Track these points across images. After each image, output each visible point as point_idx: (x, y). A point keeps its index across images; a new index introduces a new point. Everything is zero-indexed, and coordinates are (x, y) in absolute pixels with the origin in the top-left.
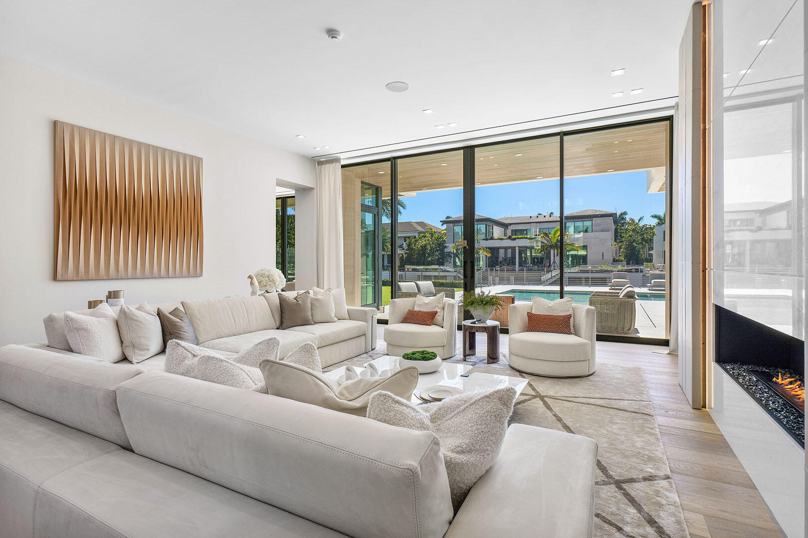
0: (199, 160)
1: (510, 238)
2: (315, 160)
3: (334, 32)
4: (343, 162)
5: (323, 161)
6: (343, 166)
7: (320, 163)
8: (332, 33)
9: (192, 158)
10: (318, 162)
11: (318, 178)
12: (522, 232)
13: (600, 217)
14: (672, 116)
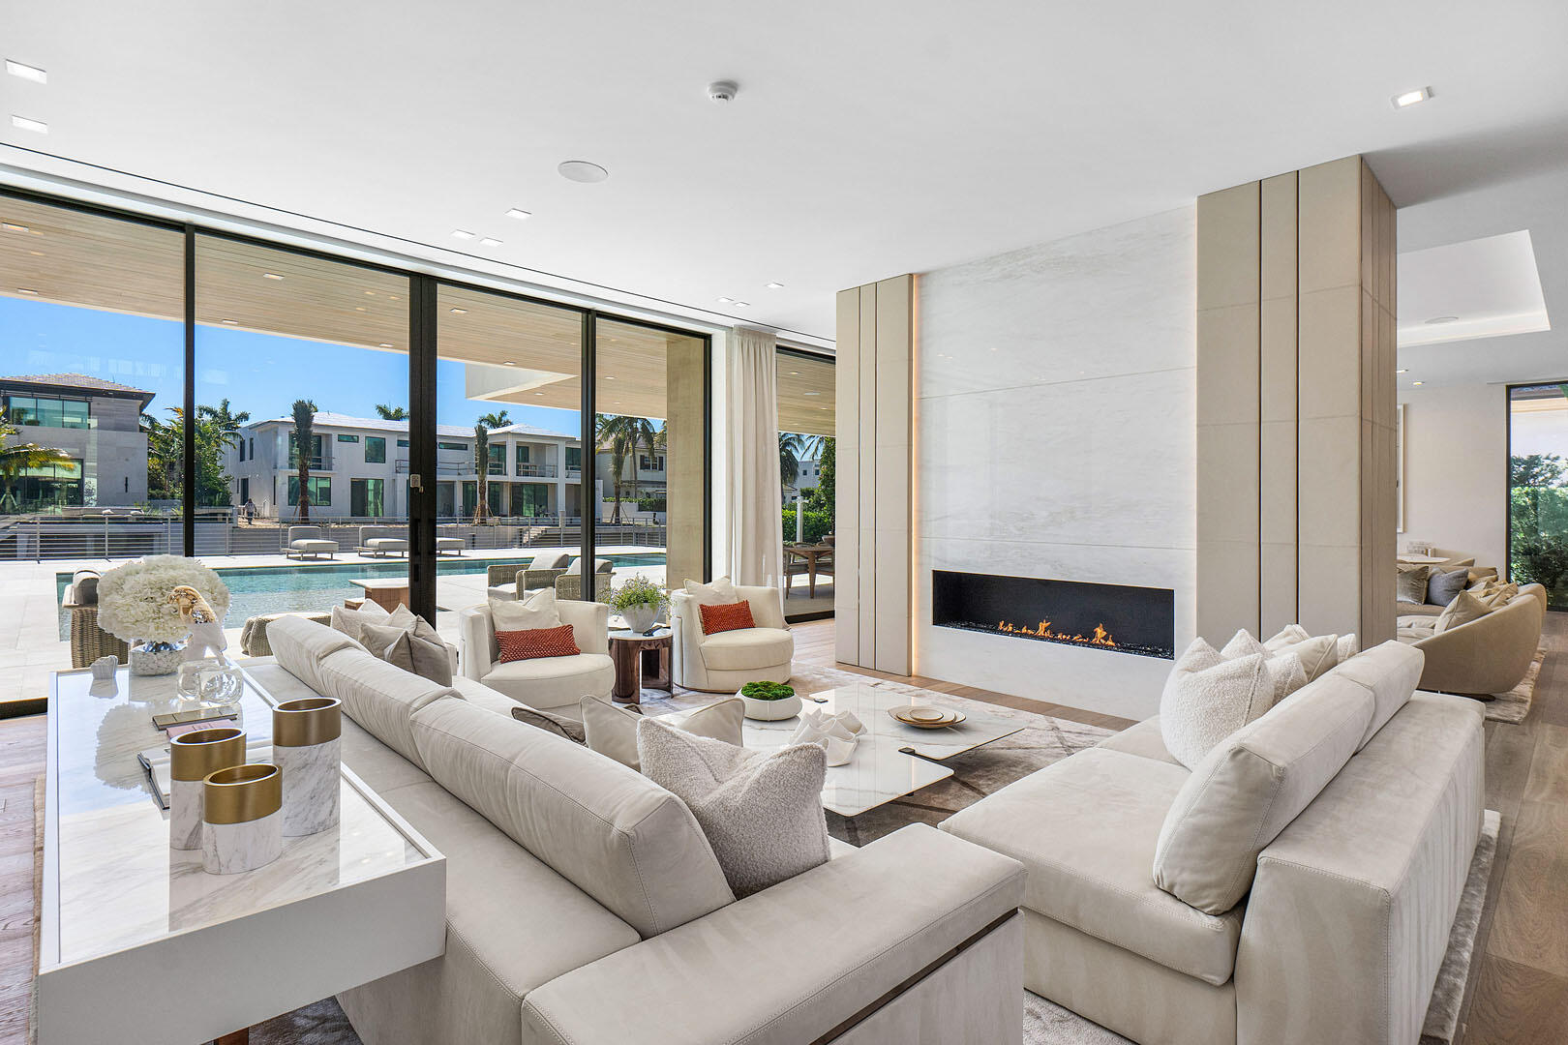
13: (110, 396)
14: (710, 335)
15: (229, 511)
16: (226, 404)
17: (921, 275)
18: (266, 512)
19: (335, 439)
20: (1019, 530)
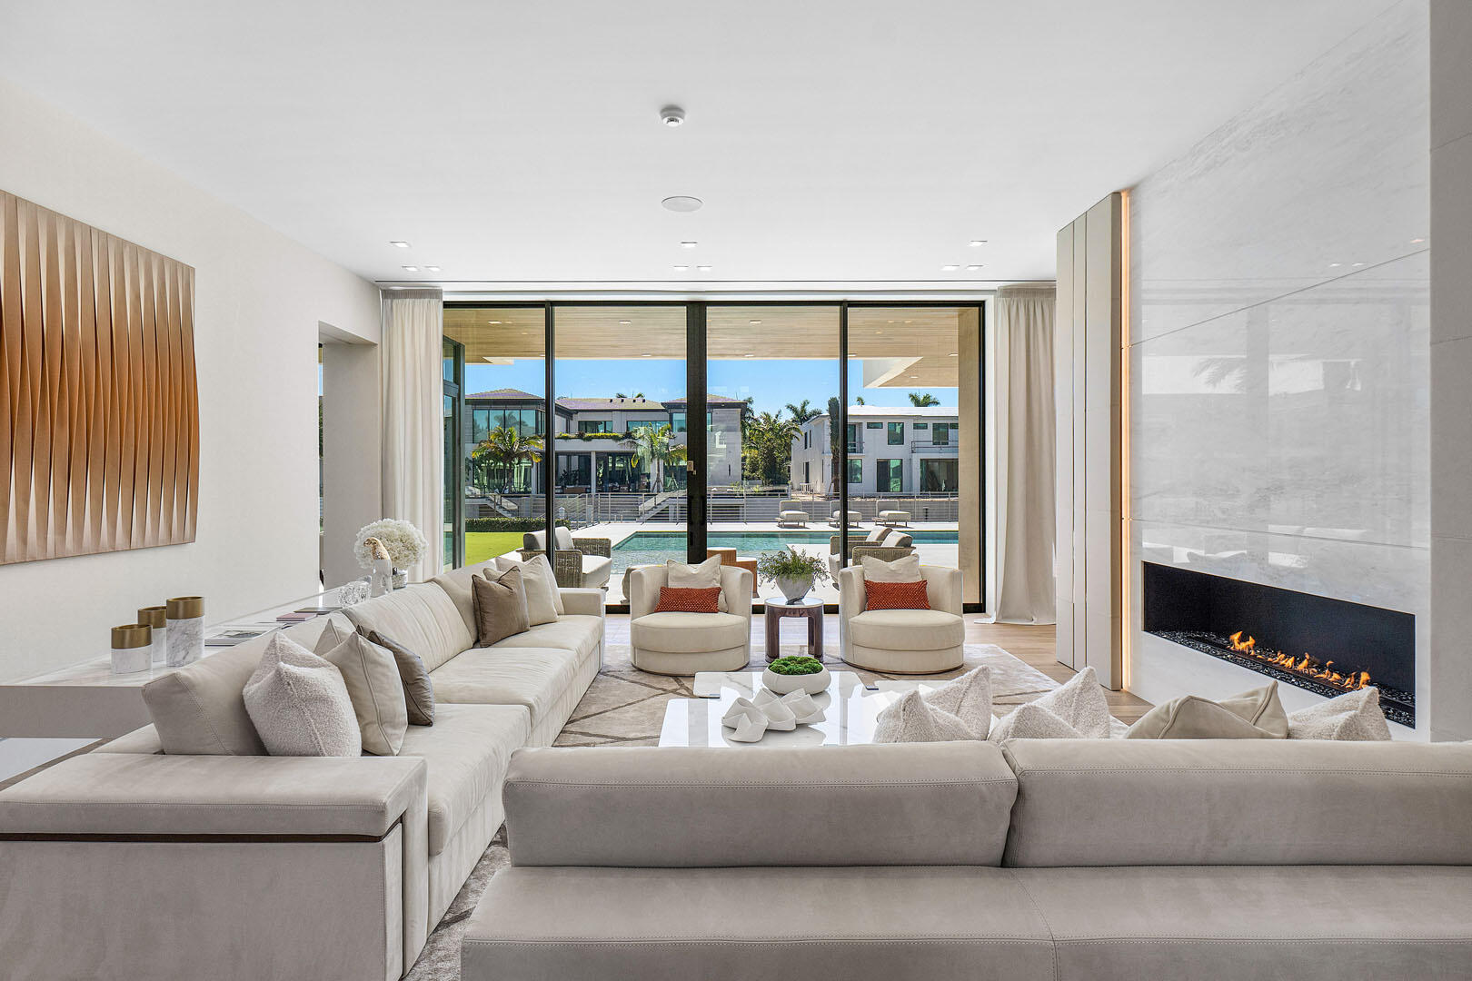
0: (189, 271)
1: (580, 436)
2: (378, 287)
3: (677, 112)
4: (447, 298)
5: (397, 291)
6: (447, 305)
7: (389, 294)
8: (672, 112)
9: (176, 265)
10: (387, 292)
11: (386, 323)
12: (594, 425)
13: (724, 407)
14: (984, 302)
15: (786, 488)
16: (805, 404)
17: (1131, 190)
18: (818, 489)
19: (865, 426)
20: (1224, 512)
